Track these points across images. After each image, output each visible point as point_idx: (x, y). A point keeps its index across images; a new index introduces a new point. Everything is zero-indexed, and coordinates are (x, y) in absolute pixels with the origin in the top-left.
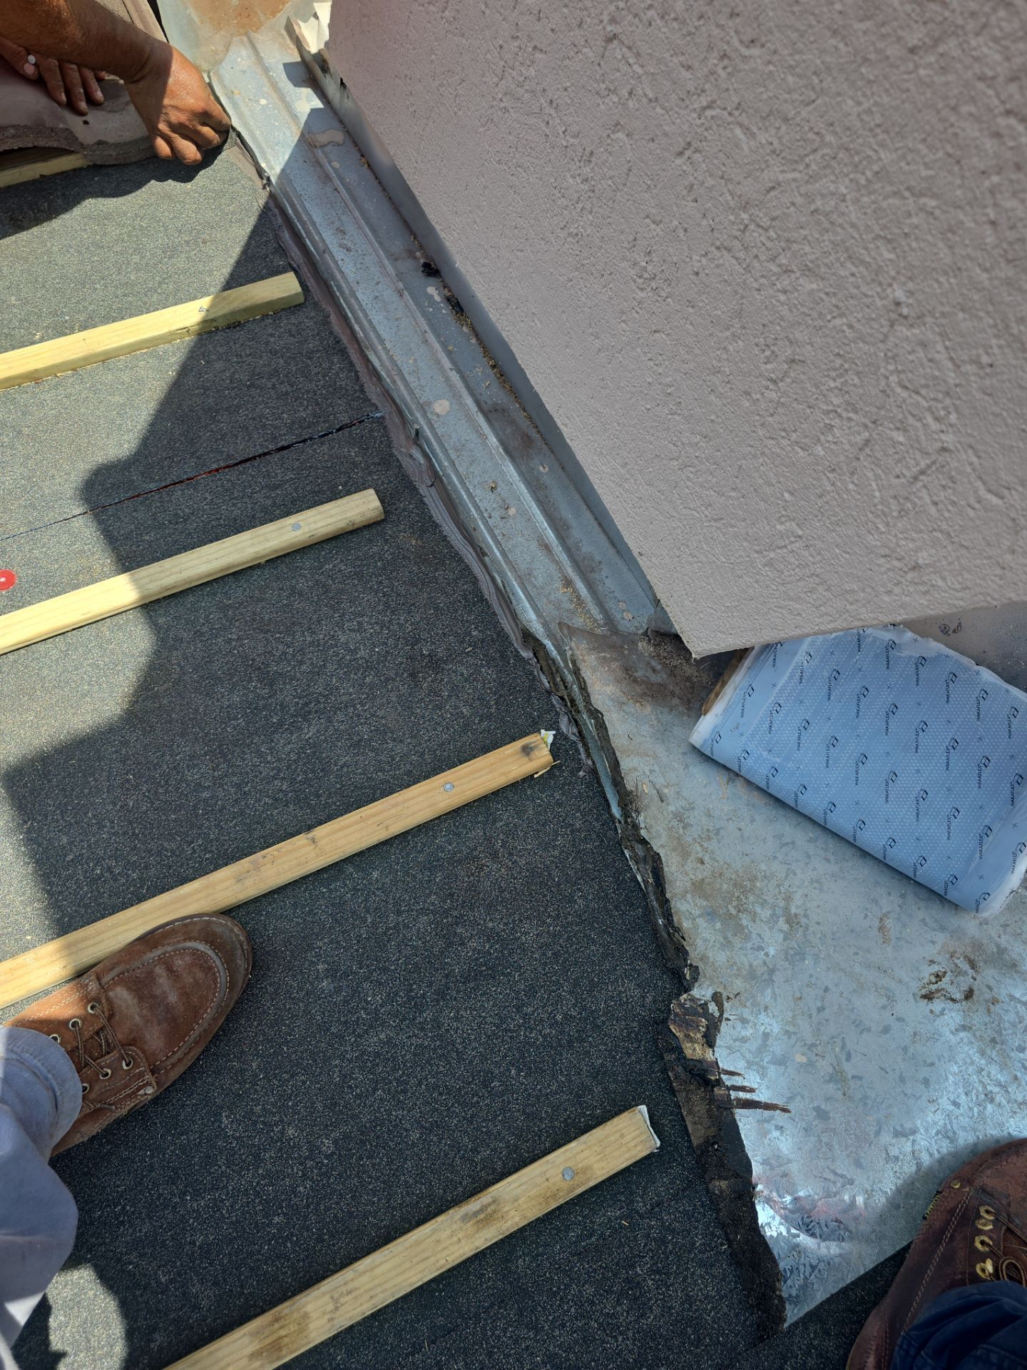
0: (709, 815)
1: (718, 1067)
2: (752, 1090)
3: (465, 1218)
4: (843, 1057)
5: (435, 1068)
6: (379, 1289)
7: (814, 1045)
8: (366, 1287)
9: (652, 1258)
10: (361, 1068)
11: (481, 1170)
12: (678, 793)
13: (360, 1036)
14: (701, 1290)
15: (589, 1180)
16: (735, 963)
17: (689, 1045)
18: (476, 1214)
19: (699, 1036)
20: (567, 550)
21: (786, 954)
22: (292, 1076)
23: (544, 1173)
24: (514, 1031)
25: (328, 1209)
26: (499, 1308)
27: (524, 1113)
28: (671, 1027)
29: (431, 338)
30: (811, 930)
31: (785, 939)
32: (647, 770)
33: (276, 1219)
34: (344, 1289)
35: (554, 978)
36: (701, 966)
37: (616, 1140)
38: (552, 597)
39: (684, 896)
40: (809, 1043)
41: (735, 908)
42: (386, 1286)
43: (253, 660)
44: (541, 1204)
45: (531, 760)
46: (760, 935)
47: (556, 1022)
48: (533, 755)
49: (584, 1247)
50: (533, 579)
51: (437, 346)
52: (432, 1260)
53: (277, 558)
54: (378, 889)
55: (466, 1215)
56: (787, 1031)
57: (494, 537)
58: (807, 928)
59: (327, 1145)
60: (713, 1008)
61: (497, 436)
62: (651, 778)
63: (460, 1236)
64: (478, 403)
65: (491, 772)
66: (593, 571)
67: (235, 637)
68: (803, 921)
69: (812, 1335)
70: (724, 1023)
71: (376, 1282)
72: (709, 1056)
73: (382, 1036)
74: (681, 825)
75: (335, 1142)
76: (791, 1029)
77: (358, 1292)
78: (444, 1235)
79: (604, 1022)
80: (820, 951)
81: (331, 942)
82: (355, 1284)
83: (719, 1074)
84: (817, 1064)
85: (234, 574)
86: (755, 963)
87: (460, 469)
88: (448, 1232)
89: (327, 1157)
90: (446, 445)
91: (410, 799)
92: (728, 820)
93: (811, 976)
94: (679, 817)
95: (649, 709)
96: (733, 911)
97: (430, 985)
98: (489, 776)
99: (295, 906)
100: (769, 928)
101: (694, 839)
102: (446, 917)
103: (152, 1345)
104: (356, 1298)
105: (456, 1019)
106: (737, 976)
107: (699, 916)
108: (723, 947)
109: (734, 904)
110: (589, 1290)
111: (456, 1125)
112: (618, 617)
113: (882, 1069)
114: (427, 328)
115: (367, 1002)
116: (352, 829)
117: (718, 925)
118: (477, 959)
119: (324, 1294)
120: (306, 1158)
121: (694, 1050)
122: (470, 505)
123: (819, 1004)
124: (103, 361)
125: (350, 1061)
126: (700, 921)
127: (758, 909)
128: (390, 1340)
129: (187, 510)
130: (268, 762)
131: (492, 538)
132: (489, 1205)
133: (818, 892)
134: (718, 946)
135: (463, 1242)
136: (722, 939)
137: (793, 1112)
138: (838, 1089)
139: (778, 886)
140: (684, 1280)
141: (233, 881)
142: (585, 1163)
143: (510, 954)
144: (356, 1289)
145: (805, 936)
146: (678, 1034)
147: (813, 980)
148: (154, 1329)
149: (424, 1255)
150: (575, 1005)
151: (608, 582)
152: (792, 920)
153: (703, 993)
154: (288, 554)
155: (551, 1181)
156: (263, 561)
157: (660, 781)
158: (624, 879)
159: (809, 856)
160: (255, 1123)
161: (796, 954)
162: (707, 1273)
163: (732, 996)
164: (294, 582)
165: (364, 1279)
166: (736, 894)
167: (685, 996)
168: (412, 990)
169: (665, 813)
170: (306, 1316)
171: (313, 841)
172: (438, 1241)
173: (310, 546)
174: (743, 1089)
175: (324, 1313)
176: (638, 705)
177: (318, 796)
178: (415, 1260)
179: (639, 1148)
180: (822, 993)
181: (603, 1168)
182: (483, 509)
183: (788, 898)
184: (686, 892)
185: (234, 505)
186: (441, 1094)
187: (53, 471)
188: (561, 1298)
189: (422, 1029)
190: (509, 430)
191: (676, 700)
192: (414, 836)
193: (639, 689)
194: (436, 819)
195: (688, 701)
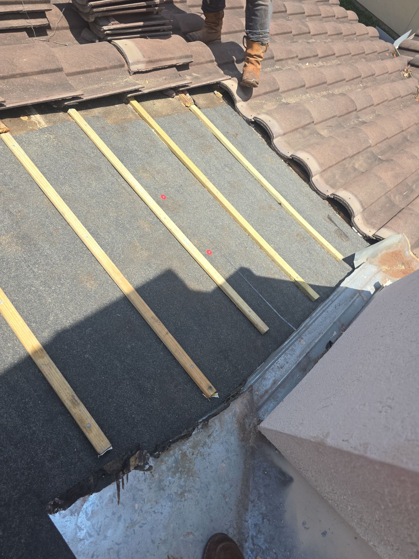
0: (209, 454)
1: (128, 473)
2: (123, 488)
3: (73, 396)
4: (140, 524)
5: (112, 381)
6: (51, 376)
7: (142, 511)
8: (52, 372)
9: (66, 461)
10: (109, 361)
12: (212, 442)
13: (117, 359)
15: (88, 433)
16: (163, 473)
17: (134, 459)
18: (74, 399)
19: (137, 463)
20: (277, 389)
21: (171, 494)
22: (103, 343)
23: (88, 418)
27: (104, 410)
28: (138, 452)
30: (181, 503)
31: (175, 493)
33: (66, 347)
34: (51, 366)
36: (159, 459)
37: (101, 439)
39: (181, 450)
40: (143, 509)
41: (181, 470)
42: (53, 377)
44: (79, 418)
45: (207, 390)
46: (174, 482)
47: (132, 415)
48: (209, 390)
49: (67, 437)
52: (61, 389)
53: (240, 310)
54: (158, 355)
56: (145, 499)
57: (271, 365)
58: (181, 501)
59: (87, 356)
60: (147, 467)
61: (302, 360)
62: (214, 431)
63: (68, 396)
64: (309, 352)
65: (201, 378)
66: (273, 399)
68: (183, 499)
69: (46, 526)
70: (143, 472)
72: (132, 468)
73: (118, 365)
74: (202, 444)
75: (88, 358)
76: (146, 500)
78: (67, 391)
79: (135, 430)
80: (174, 508)
81: (141, 346)
82: (52, 369)
83: (127, 473)
84: (136, 514)
85: (231, 300)
86: (165, 482)
87: (287, 352)
88: (69, 392)
89: (84, 357)
91: (186, 357)
92: (209, 462)
93: (165, 506)
94: (205, 443)
95: (236, 426)
96: (180, 470)
97: (135, 375)
98: (199, 378)
99: (148, 334)
100: (178, 485)
101: (199, 450)
102: (155, 376)
103: (32, 323)
104: (49, 370)
105: (127, 384)
106: (160, 475)
107: (175, 457)
108: (167, 467)
110: (55, 441)
111: (97, 390)
112: (262, 410)
113: (139, 542)
114: (324, 333)
115: (127, 358)
116: (173, 343)
117: (174, 465)
118: (145, 387)
119: (49, 361)
120: (83, 351)
121: (133, 462)
123: (156, 511)
124: (272, 260)
126: (173, 458)
127: (183, 480)
128: (37, 383)
129: (243, 286)
132: (77, 402)
133: (194, 503)
135: (66, 397)
136: (169, 467)
137: (118, 506)
138: (129, 524)
139: (193, 486)
141: (151, 316)
142: (93, 430)
143: (149, 397)
145: (178, 501)
146: (136, 454)
147: (164, 507)
148: (36, 323)
149: (61, 386)
150: (137, 420)
152: (182, 494)
153: (151, 462)
154: (242, 313)
155: (86, 420)
157: (214, 435)
159: (206, 497)
160: (90, 336)
161: (171, 498)
163: (152, 474)
165: (54, 371)
166: (185, 470)
167: (149, 455)
168: (132, 370)
169: (205, 438)
170: (43, 357)
171: (167, 333)
172: (66, 389)
173: (246, 317)
174: (123, 484)
175: (44, 362)
176: (236, 422)
177: (179, 334)
178: (60, 384)
180: (160, 511)
181: (92, 436)
182: (278, 360)
183: (189, 491)
184: (182, 451)
186: (105, 384)
189: (122, 375)
190: (305, 363)
191: (242, 436)
192: (175, 362)
193: (241, 421)
194: (182, 367)
195: (244, 440)
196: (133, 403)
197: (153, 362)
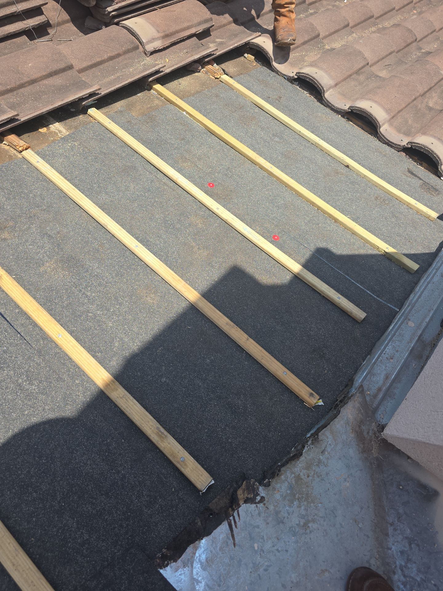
0: (327, 474)
1: (239, 508)
2: (236, 526)
3: (158, 428)
4: (264, 567)
5: (197, 404)
6: (130, 409)
7: (263, 551)
8: (129, 404)
9: (165, 505)
10: (189, 381)
11: (173, 431)
12: (328, 458)
13: (198, 377)
14: (161, 528)
15: (184, 468)
16: (278, 504)
17: (241, 492)
18: (160, 431)
19: (246, 495)
20: (391, 384)
21: (292, 527)
22: (179, 362)
23: (180, 450)
24: (219, 426)
25: (146, 387)
26: (134, 453)
27: (195, 439)
28: (245, 482)
29: (432, 312)
30: (306, 536)
31: (297, 524)
32: (330, 442)
34: (127, 398)
35: (241, 434)
36: (271, 487)
37: (199, 474)
38: (370, 386)
39: (293, 473)
40: (263, 548)
41: (298, 497)
43: (291, 304)
44: (170, 453)
45: (309, 397)
47: (228, 440)
48: (311, 397)
49: (161, 477)
50: (373, 377)
51: (431, 315)
52: (143, 422)
53: (326, 298)
54: (243, 365)
55: (159, 428)
56: (263, 537)
58: (306, 534)
59: (164, 380)
60: (258, 498)
61: (414, 345)
62: (327, 445)
63: (152, 429)
64: (421, 335)
65: (298, 385)
66: (391, 398)
67: (295, 297)
68: (308, 531)
69: (159, 584)
70: (255, 505)
71: (132, 407)
72: (241, 502)
73: (200, 384)
74: (317, 463)
75: (165, 382)
76: (265, 538)
77: (127, 402)
78: (151, 423)
79: (235, 457)
80: (300, 542)
81: (221, 358)
82: (129, 401)
83: (236, 509)
84: (257, 555)
85: (313, 289)
86: (282, 513)
87: (394, 338)
88: (152, 424)
89: (161, 381)
90: (399, 330)
91: (275, 363)
92: (329, 483)
93: (289, 542)
94: (320, 461)
95: (353, 436)
96: (297, 496)
97: (221, 393)
98: (296, 386)
100: (298, 514)
101: (315, 469)
102: (244, 390)
103: (97, 353)
104: (126, 403)
105: (215, 405)
106: (274, 506)
107: (288, 482)
108: (282, 496)
109: (300, 496)
110: (148, 483)
111: (183, 417)
112: (379, 413)
113: (268, 589)
114: (434, 309)
115: (208, 376)
116: (257, 349)
117: (289, 492)
118: (236, 405)
119: (124, 393)
120: (158, 375)
121: (240, 495)
122: (384, 345)
123: (280, 549)
124: (353, 233)
125: (189, 377)
126: (286, 484)
127: (303, 508)
128: (116, 420)
129: (324, 270)
130: (263, 320)
131: (377, 357)
132: (164, 435)
133: (322, 535)
134: (281, 494)
135: (151, 430)
136: (284, 495)
137: (235, 549)
138: (252, 569)
139: (316, 514)
140: (162, 520)
141: (226, 322)
142: (188, 464)
143: (242, 416)
144: (128, 401)
145: (303, 534)
146: (243, 485)
147: (287, 543)
148: (102, 352)
149: (143, 419)
150: (236, 445)
151: (389, 404)
152: (306, 526)
153: (262, 492)
154: (329, 301)
155: (178, 454)
156: (323, 294)
157: (329, 449)
158: (286, 448)
160: (162, 357)
161: (294, 532)
162: (167, 529)
163: (266, 505)
164: (322, 305)
165: (132, 403)
166: (303, 496)
167: (258, 484)
168: (217, 388)
169: (318, 455)
170: (117, 390)
171: (248, 339)
172: (149, 422)
173: (336, 306)
174: (235, 522)
175: (119, 395)
176: (351, 431)
177: (261, 337)
178: (141, 417)
179: (200, 483)
180: (284, 549)
181: (189, 472)
182: (386, 350)
183: (313, 521)
185: (334, 281)
186: (190, 409)
187: (313, 236)
188: (143, 474)
189: (207, 395)
190: (419, 349)
191: (362, 446)
192: (264, 370)
193: (357, 429)
194: (273, 375)
195: (365, 451)
196: (227, 425)
197: (238, 375)
